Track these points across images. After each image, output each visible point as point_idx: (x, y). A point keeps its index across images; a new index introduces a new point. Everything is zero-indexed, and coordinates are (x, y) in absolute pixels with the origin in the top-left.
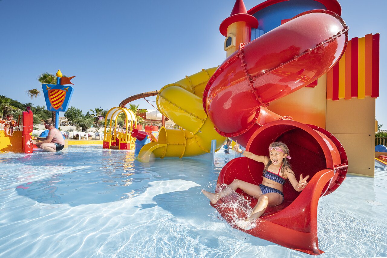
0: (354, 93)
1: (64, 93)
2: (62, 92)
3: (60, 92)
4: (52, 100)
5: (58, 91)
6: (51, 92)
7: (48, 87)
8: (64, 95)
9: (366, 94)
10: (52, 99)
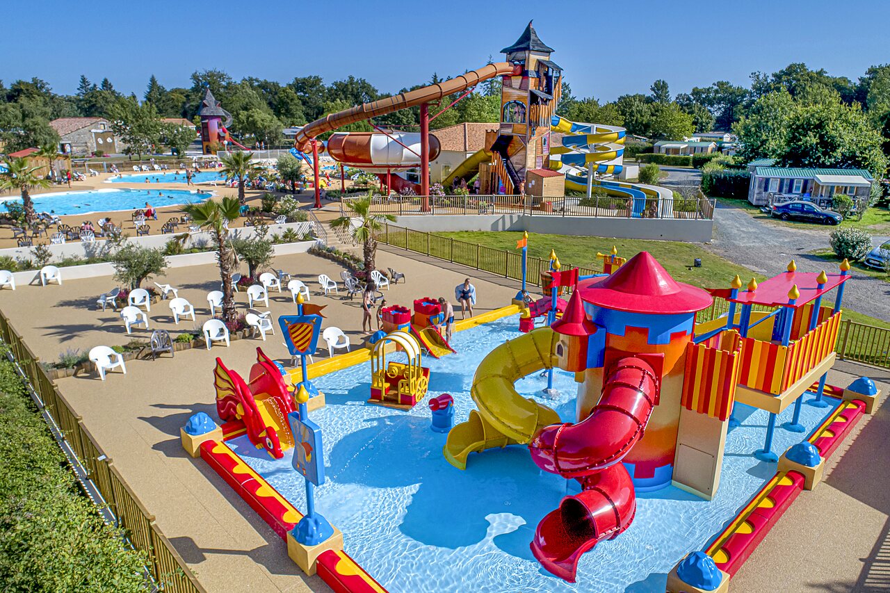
0: (705, 410)
1: (310, 328)
2: (308, 327)
3: (305, 326)
4: (295, 340)
5: (302, 326)
6: (292, 329)
7: (287, 322)
8: (310, 331)
9: (715, 415)
10: (294, 338)
